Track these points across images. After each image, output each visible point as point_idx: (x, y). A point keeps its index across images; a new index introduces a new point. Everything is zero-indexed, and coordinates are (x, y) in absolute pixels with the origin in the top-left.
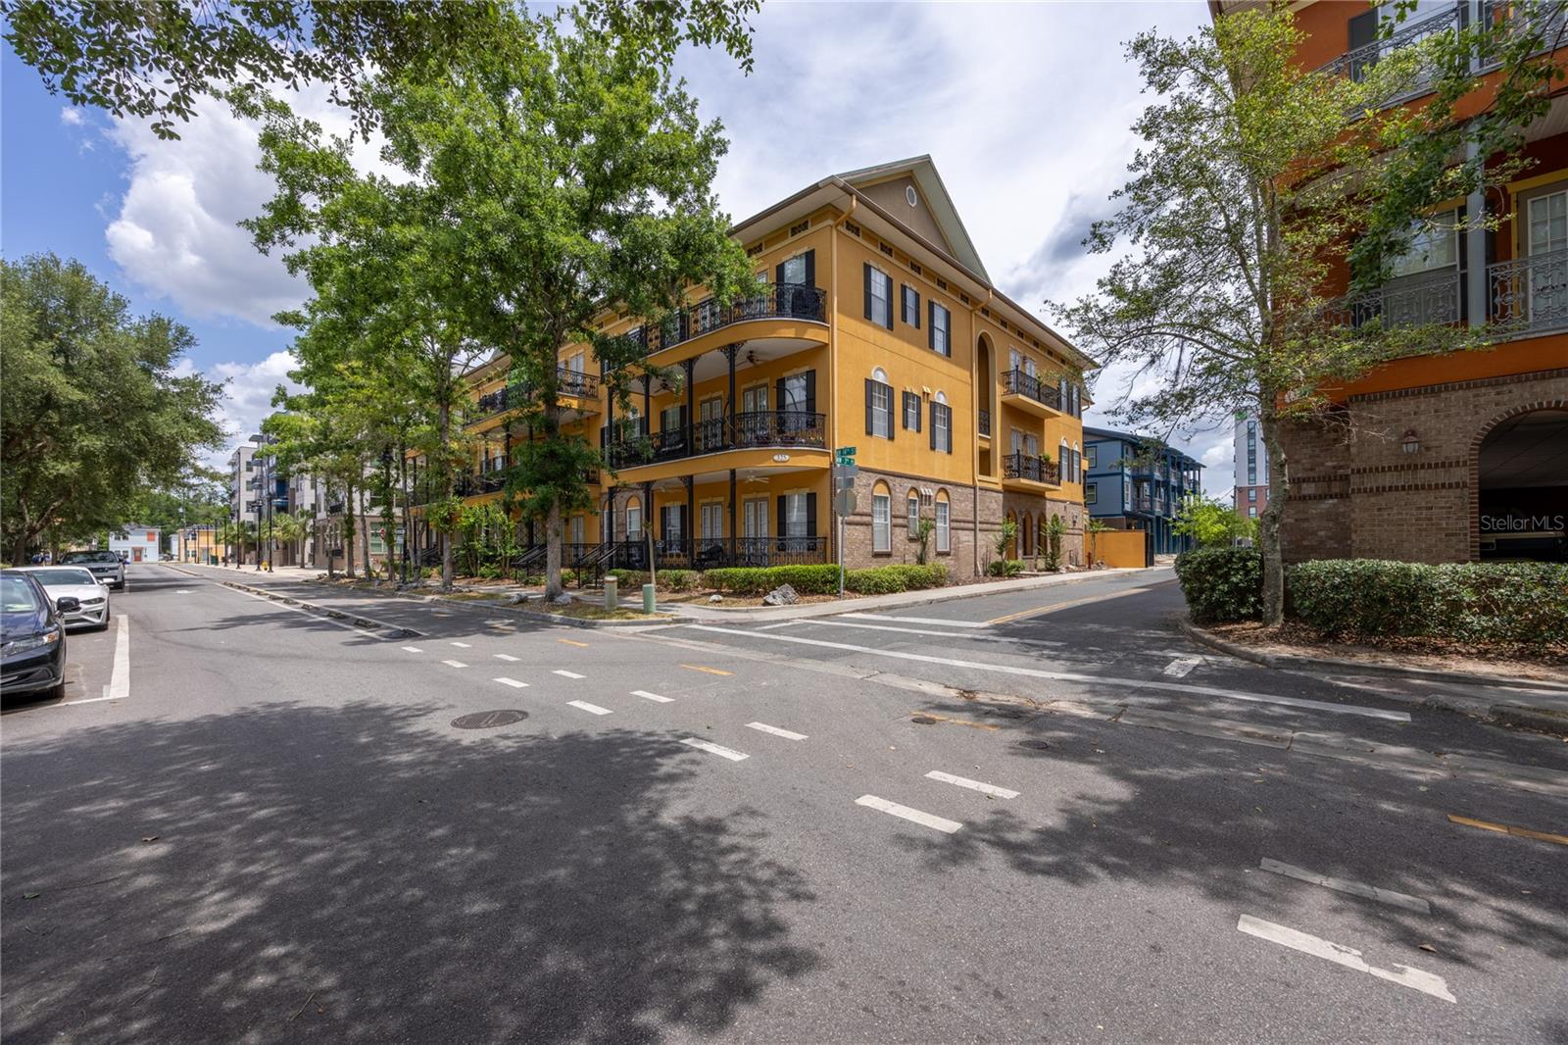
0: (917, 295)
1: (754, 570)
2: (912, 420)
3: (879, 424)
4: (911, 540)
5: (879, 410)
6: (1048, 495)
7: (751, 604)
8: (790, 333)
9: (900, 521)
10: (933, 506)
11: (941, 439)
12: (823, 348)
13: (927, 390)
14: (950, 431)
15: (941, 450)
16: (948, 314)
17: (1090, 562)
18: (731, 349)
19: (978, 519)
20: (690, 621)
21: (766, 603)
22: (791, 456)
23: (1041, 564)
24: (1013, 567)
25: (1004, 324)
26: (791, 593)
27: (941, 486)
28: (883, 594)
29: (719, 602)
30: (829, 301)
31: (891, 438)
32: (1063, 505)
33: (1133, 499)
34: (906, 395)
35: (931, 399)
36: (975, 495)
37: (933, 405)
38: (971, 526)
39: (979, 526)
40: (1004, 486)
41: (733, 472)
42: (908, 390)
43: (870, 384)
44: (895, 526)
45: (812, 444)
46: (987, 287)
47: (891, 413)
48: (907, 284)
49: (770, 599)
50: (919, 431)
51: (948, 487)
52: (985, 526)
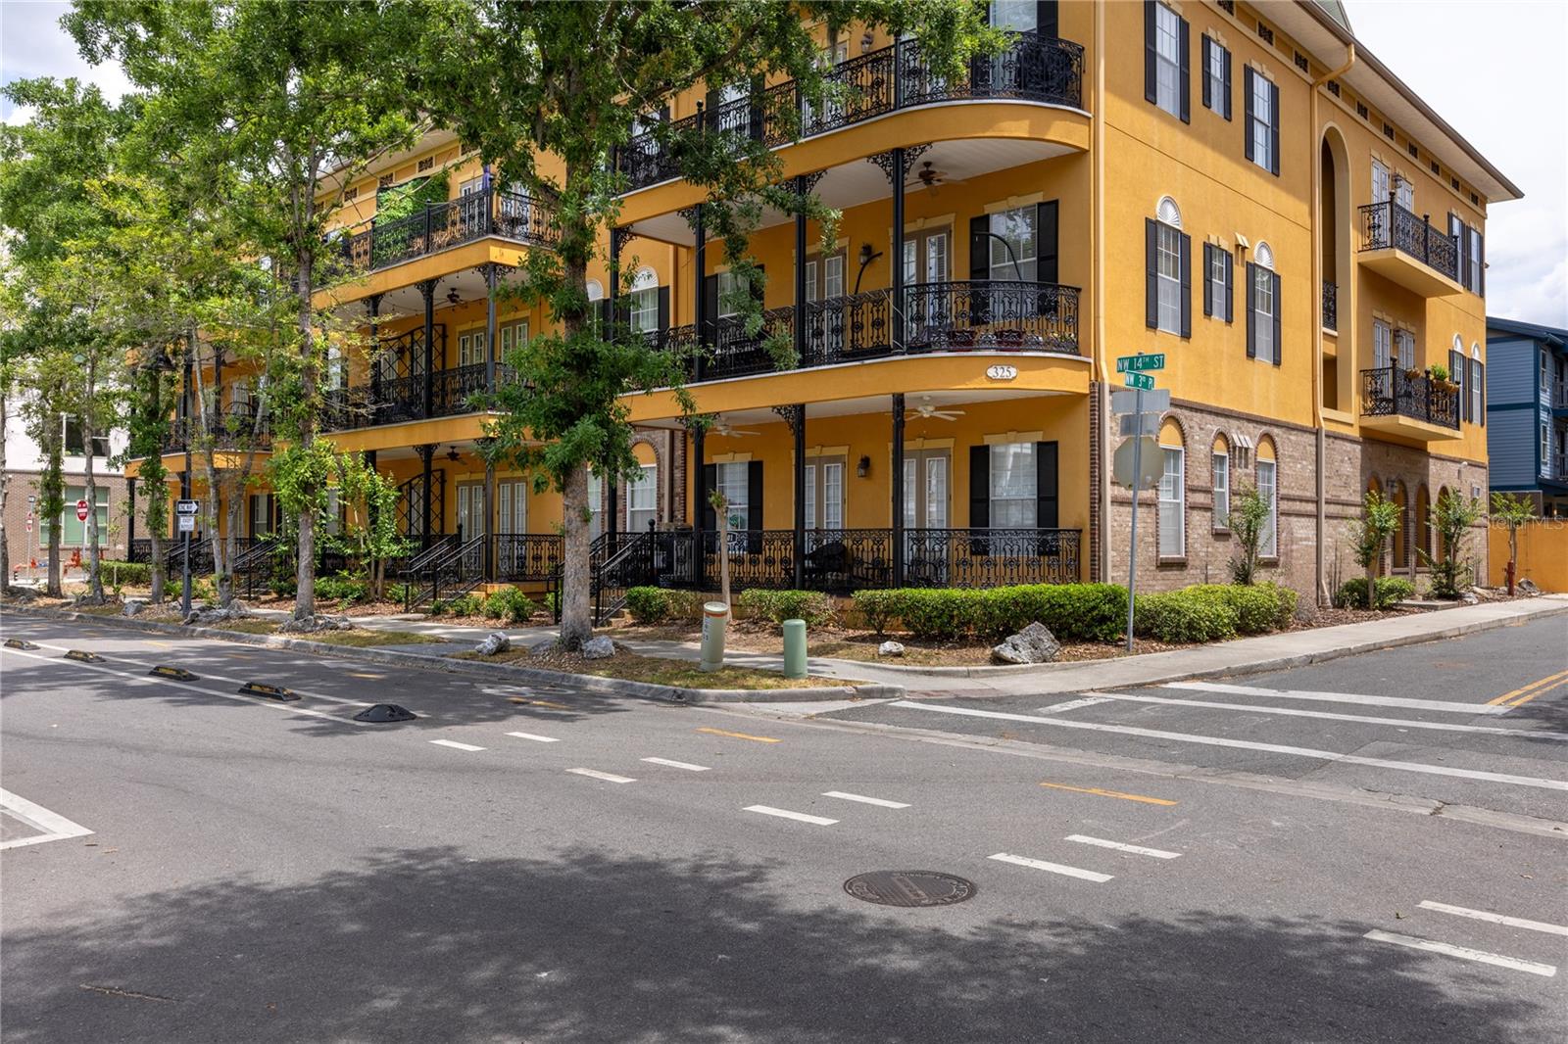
0: (1227, 56)
1: (956, 593)
2: (1219, 301)
3: (1168, 306)
4: (1220, 536)
5: (1168, 281)
6: (1432, 447)
7: (962, 661)
8: (1020, 128)
9: (1200, 498)
10: (1251, 469)
11: (1264, 338)
12: (1076, 158)
13: (1243, 240)
14: (1277, 321)
15: (1264, 358)
16: (1275, 92)
17: (1510, 583)
18: (897, 160)
19: (1324, 496)
20: (891, 693)
21: (998, 660)
22: (1021, 369)
23: (1425, 583)
24: (1391, 590)
25: (1363, 110)
26: (1047, 639)
27: (1265, 429)
28: (1201, 642)
29: (899, 655)
30: (1088, 66)
31: (1186, 335)
32: (1455, 467)
33: (1554, 457)
34: (1208, 248)
35: (1248, 258)
36: (1318, 446)
37: (1252, 269)
38: (1311, 508)
39: (1325, 509)
40: (1362, 428)
41: (899, 400)
42: (1213, 241)
43: (1153, 227)
44: (1192, 508)
45: (1057, 346)
46: (1346, 39)
47: (1186, 287)
48: (1212, 33)
49: (1007, 652)
50: (1229, 321)
51: (1275, 431)
52: (1334, 509)
